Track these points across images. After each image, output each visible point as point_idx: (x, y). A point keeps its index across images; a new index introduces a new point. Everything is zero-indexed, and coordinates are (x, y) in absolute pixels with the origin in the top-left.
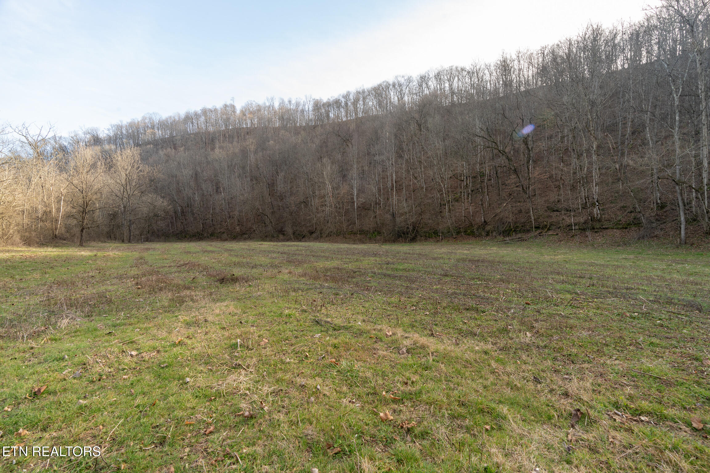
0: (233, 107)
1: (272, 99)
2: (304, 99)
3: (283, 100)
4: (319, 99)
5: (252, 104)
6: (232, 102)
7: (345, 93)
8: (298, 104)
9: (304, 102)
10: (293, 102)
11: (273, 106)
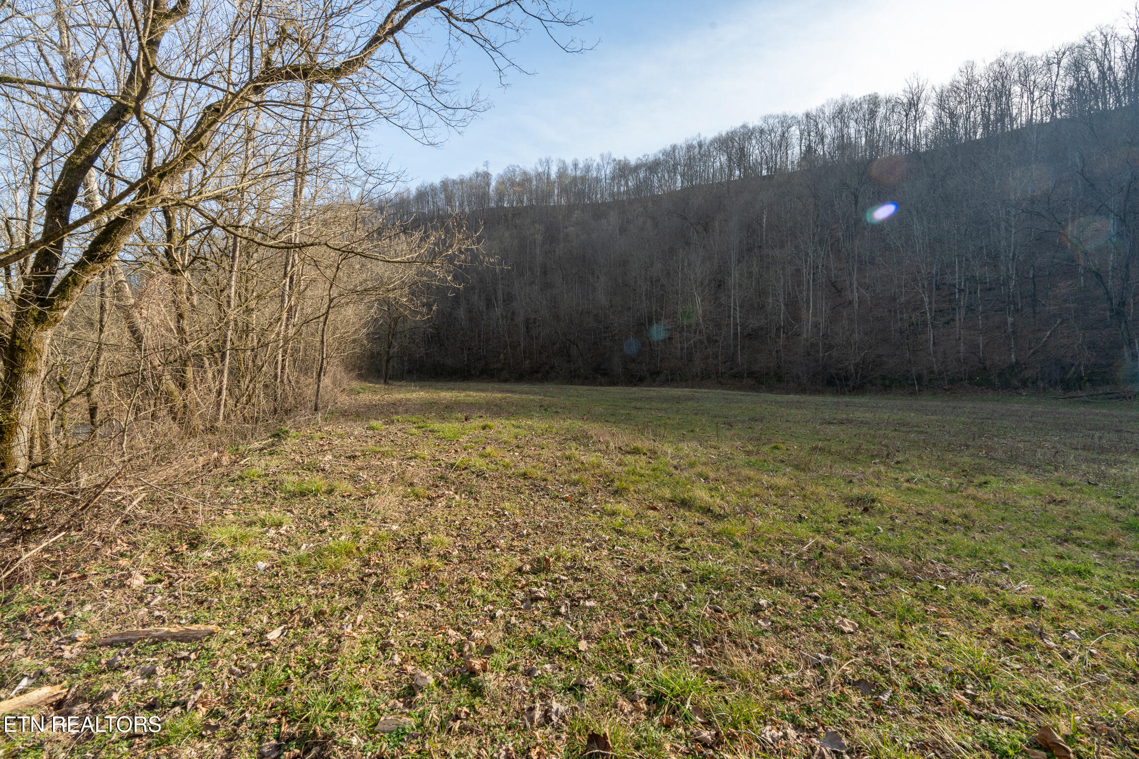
0: (486, 175)
1: (548, 162)
2: (598, 160)
3: (564, 163)
4: (623, 159)
5: (514, 171)
6: (485, 169)
7: (668, 148)
8: (588, 168)
9: (598, 165)
10: (581, 165)
11: (549, 175)
